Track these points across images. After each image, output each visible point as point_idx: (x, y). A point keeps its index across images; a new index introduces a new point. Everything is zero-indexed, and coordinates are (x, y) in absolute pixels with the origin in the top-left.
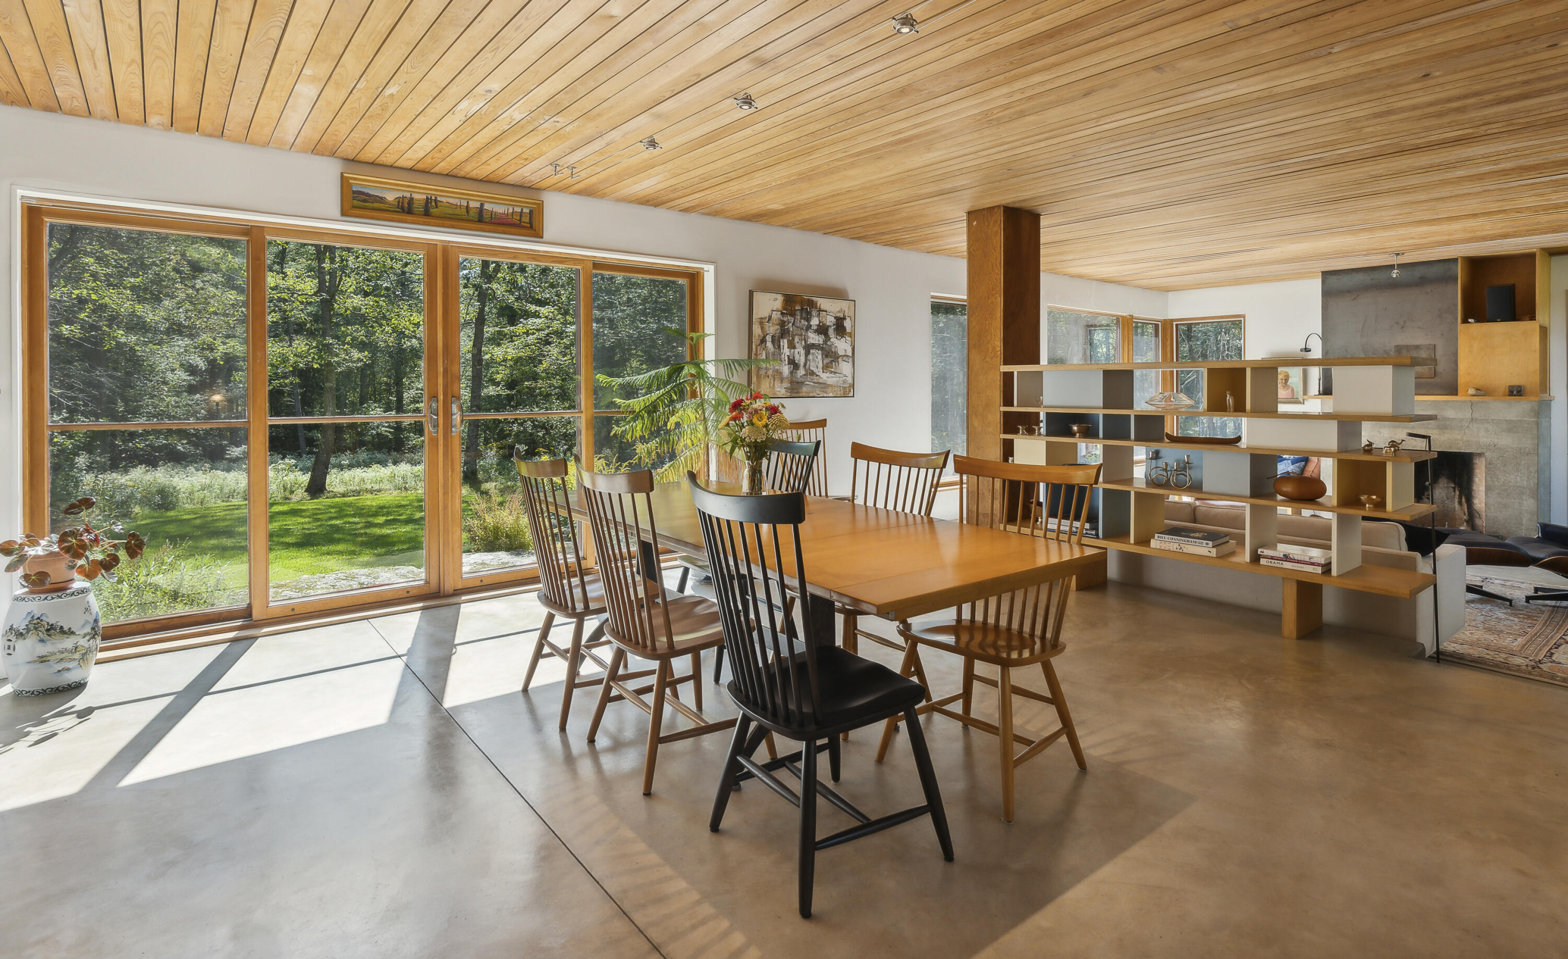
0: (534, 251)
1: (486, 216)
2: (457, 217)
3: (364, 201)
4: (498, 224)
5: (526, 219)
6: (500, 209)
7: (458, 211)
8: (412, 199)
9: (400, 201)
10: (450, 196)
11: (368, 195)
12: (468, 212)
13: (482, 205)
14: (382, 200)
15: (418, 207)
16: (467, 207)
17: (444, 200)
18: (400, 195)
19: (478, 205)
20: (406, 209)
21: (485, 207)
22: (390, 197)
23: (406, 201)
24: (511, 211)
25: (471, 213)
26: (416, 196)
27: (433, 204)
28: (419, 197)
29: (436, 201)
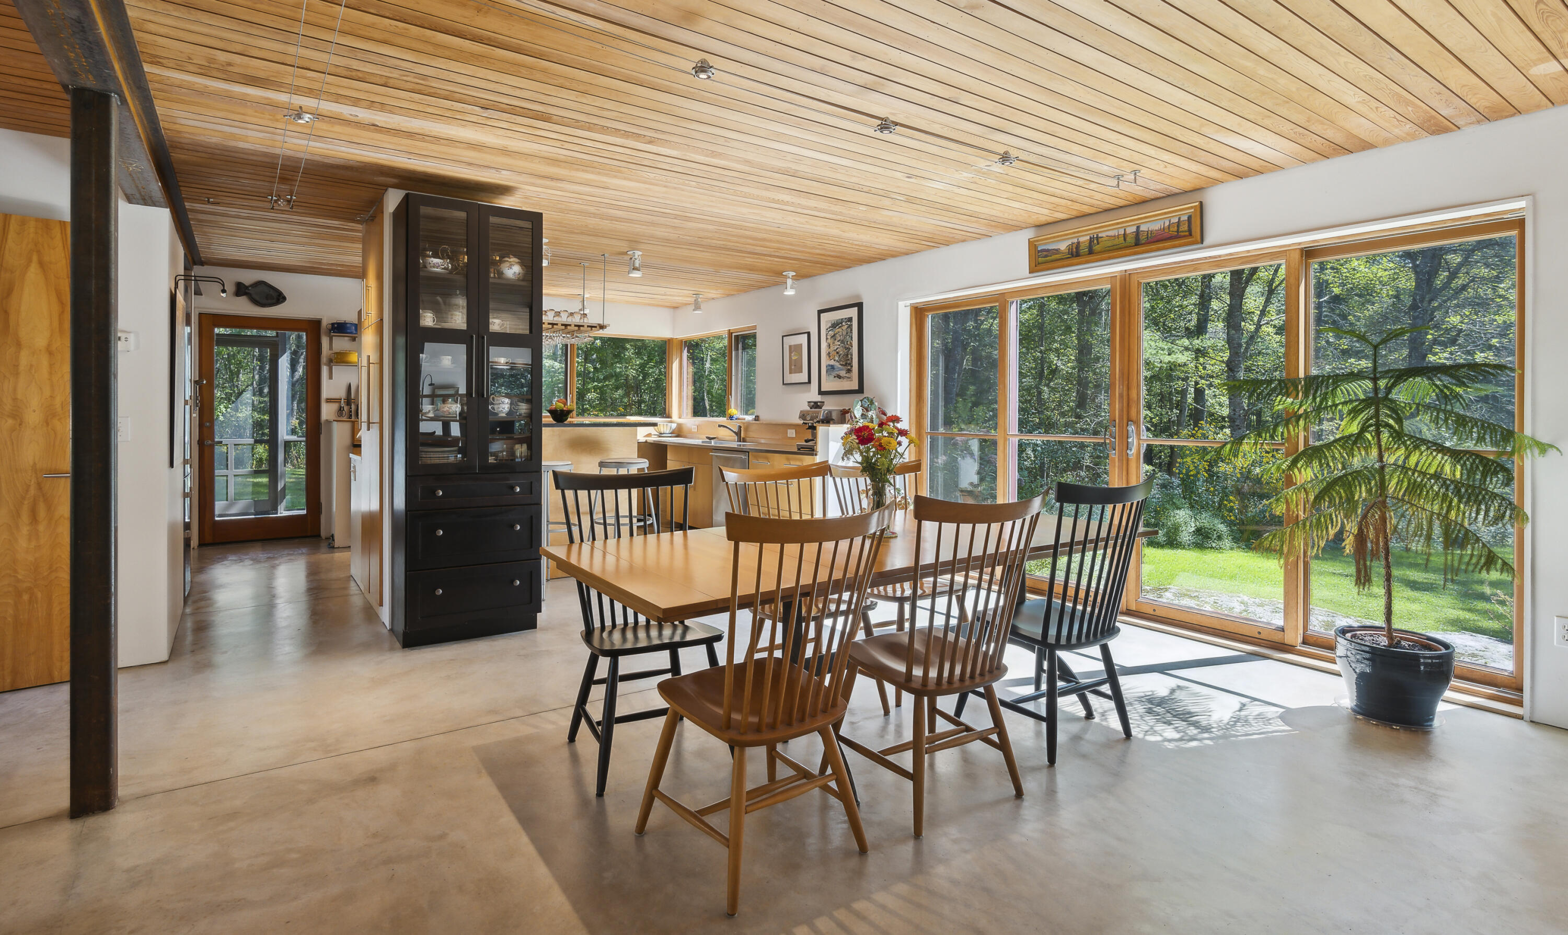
0: (1215, 257)
1: (1143, 238)
2: (1115, 247)
3: (1046, 256)
4: (1157, 241)
5: (1184, 227)
6: (1156, 227)
7: (1116, 242)
8: (1078, 243)
9: (1070, 248)
10: (1109, 230)
11: (1048, 250)
12: (1125, 240)
13: (1138, 227)
14: (1057, 251)
15: (1084, 249)
16: (1125, 235)
17: (1103, 235)
18: (1069, 242)
19: (1134, 229)
20: (1075, 254)
21: (1141, 229)
22: (1063, 246)
23: (1074, 246)
24: (1167, 224)
25: (1128, 239)
26: (1081, 239)
27: (1095, 241)
28: (1085, 239)
29: (1097, 238)
